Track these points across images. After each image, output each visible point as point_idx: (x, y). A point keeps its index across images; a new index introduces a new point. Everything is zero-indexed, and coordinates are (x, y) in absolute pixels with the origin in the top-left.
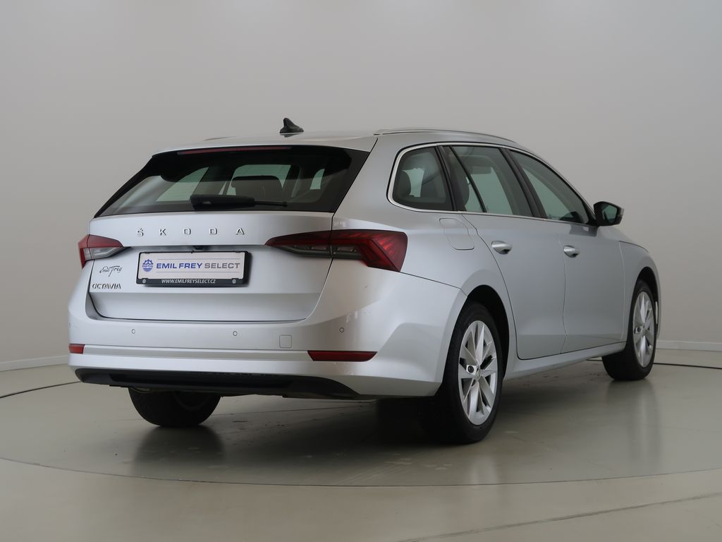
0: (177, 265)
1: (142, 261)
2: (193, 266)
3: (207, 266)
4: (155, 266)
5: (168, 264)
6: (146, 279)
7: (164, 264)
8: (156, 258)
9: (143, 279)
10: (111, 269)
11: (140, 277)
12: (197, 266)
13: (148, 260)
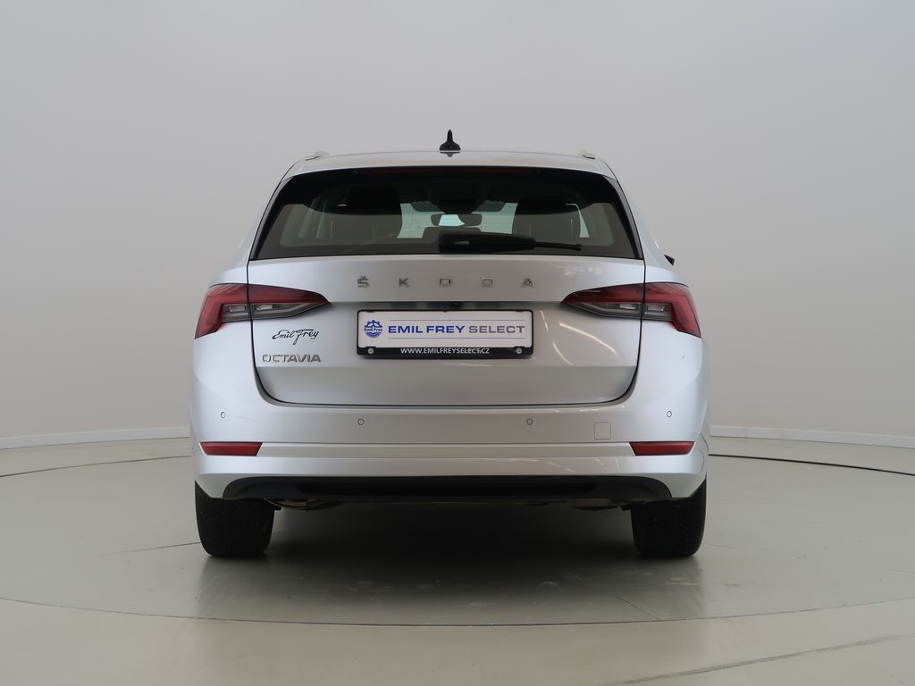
0: (423, 328)
1: (363, 323)
2: (449, 330)
3: (472, 329)
4: (385, 329)
5: (408, 327)
6: (374, 348)
7: (400, 327)
8: (385, 319)
9: (368, 348)
10: (296, 334)
11: (362, 345)
12: (456, 330)
13: (374, 322)
